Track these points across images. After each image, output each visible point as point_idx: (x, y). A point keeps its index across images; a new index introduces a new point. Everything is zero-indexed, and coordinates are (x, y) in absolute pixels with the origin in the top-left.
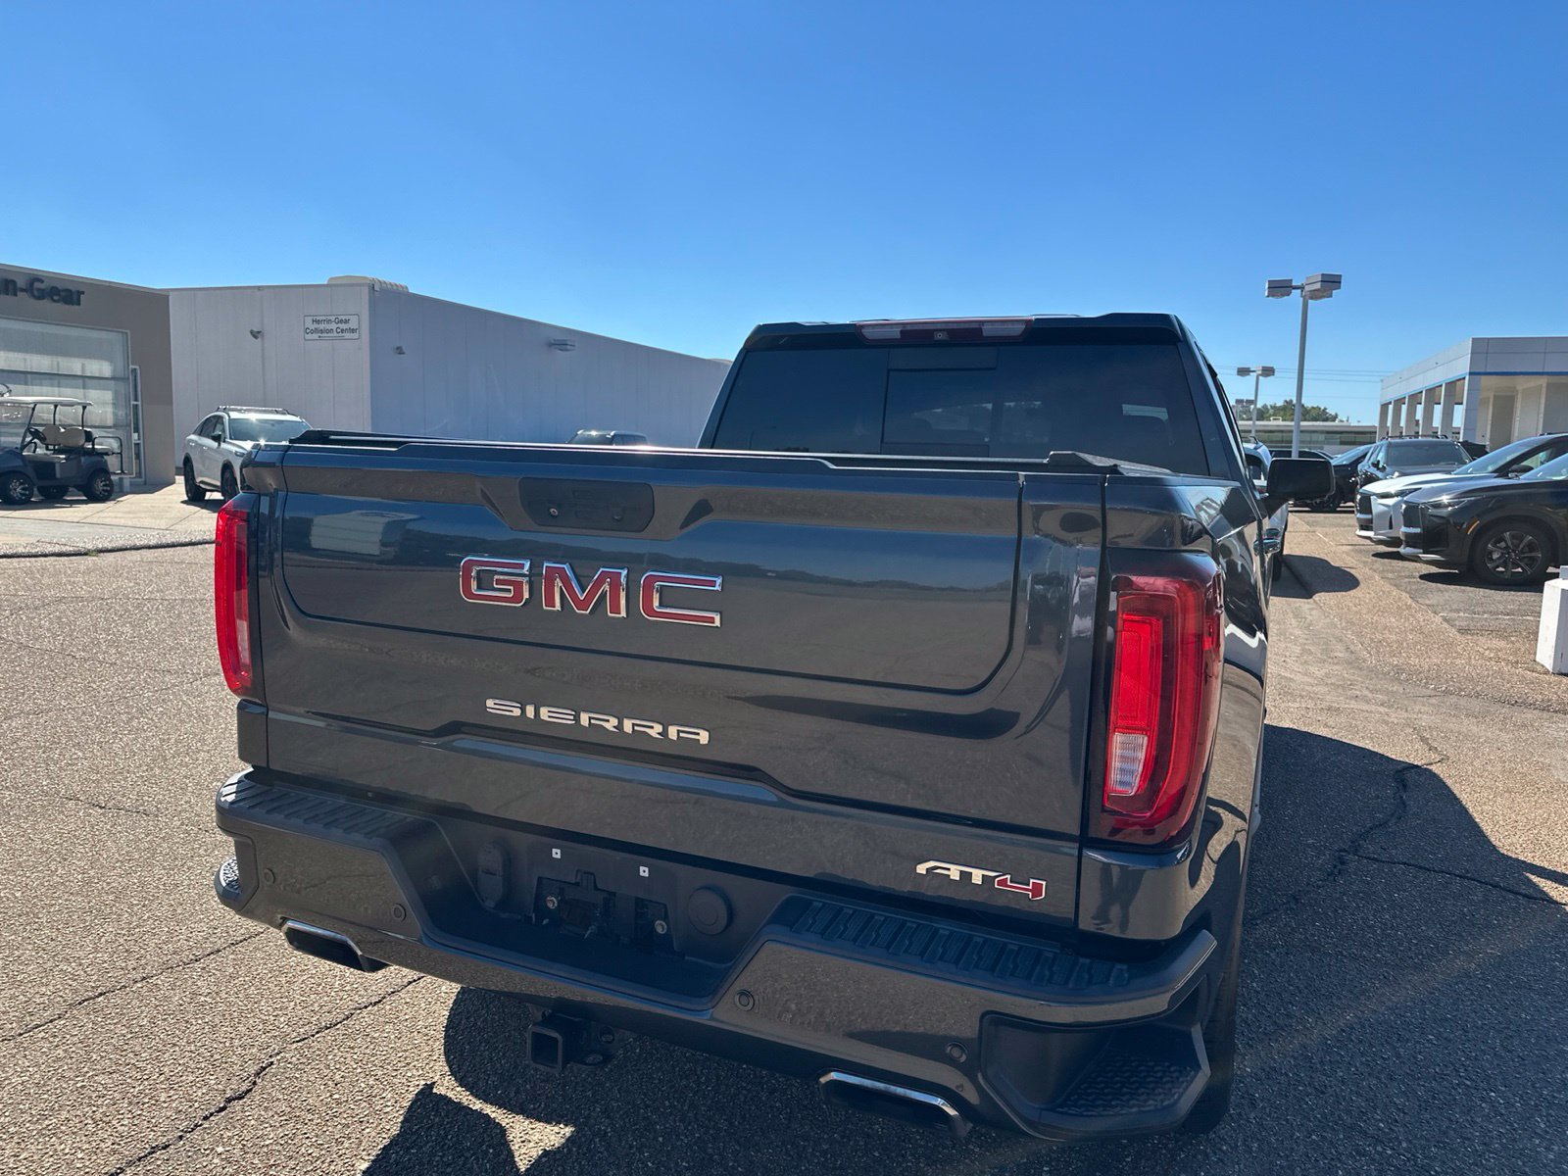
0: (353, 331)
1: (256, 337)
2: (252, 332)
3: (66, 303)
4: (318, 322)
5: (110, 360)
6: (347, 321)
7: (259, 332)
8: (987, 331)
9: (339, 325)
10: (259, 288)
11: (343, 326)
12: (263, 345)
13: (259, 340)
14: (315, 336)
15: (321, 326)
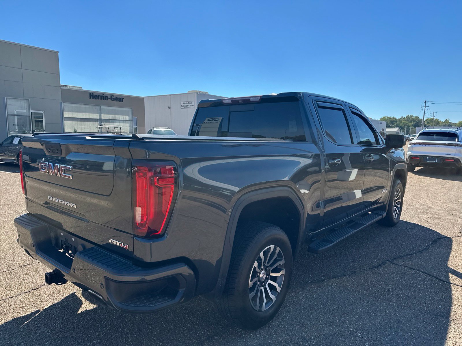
0: (193, 106)
1: (169, 108)
2: (168, 107)
3: (120, 101)
4: (184, 104)
5: (129, 116)
6: (191, 103)
7: (170, 107)
8: (251, 100)
9: (189, 104)
10: (170, 95)
11: (190, 104)
12: (171, 110)
13: (170, 109)
14: (183, 107)
15: (185, 105)
